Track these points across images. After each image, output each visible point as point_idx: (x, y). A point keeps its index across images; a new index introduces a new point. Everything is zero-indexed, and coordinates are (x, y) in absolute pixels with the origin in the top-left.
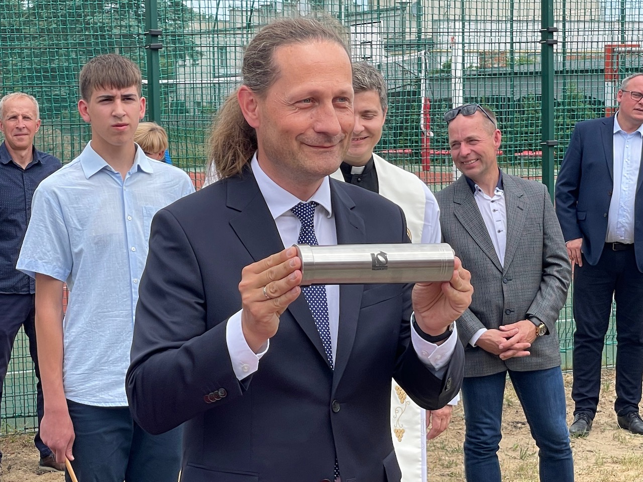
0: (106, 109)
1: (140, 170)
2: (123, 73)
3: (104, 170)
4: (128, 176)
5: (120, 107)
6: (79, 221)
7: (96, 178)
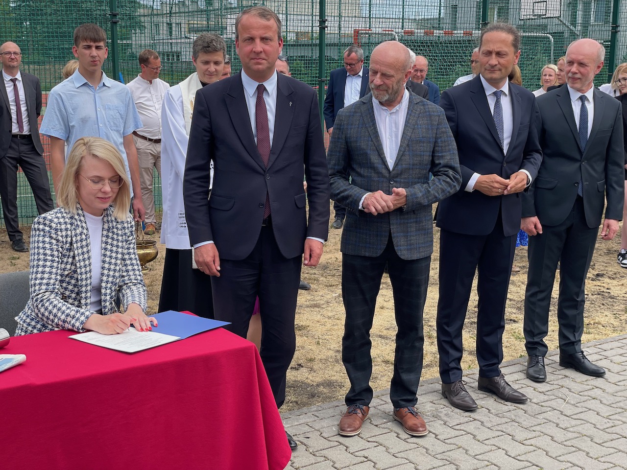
0: (87, 52)
1: (104, 85)
2: (97, 34)
3: (85, 85)
4: (98, 88)
5: (94, 52)
6: (73, 110)
7: (81, 88)
